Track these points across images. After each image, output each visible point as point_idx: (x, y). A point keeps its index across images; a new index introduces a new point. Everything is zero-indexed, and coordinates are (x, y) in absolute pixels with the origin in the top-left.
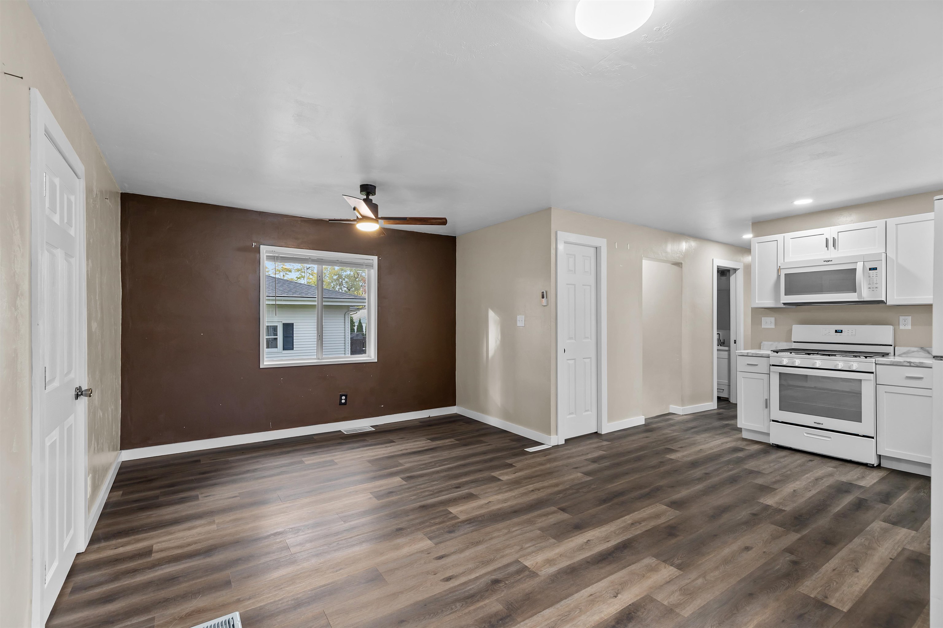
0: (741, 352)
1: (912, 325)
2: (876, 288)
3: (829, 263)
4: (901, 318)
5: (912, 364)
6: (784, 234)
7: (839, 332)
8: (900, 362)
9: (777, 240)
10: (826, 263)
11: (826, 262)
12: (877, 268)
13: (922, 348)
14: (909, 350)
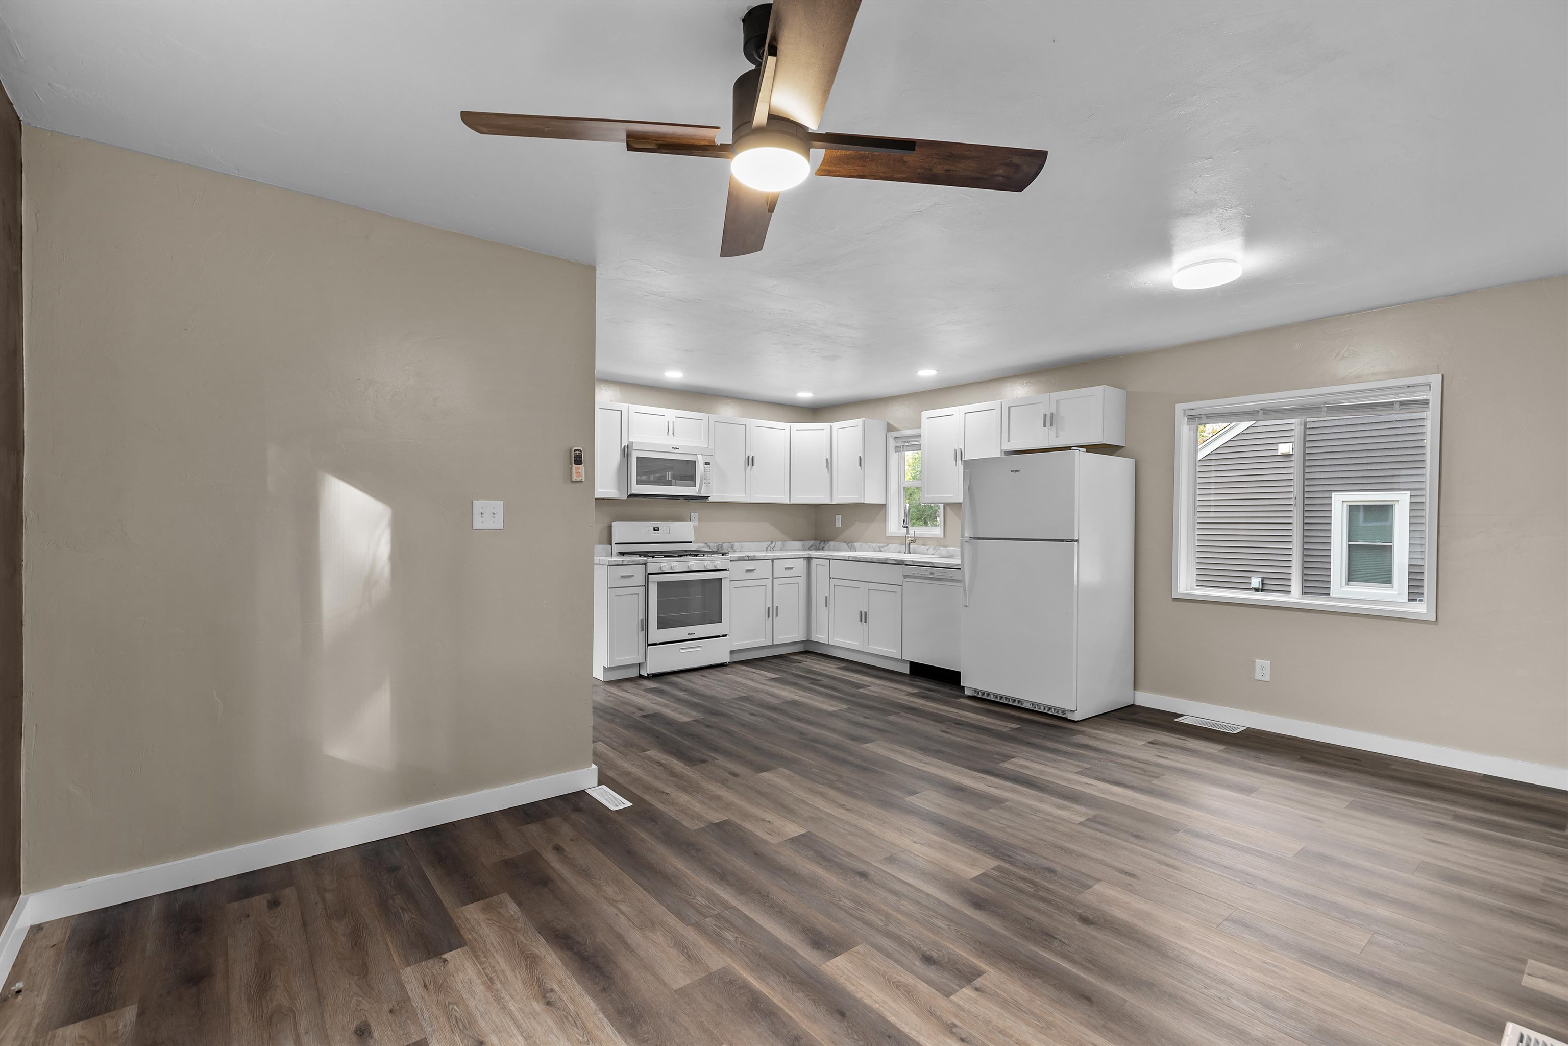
0: (615, 561)
1: (699, 521)
2: (709, 483)
3: (676, 451)
4: (692, 514)
5: (750, 559)
6: (628, 404)
7: (656, 530)
8: (743, 557)
9: (621, 411)
10: (674, 451)
11: (673, 449)
12: (709, 463)
13: (706, 543)
14: (699, 546)
